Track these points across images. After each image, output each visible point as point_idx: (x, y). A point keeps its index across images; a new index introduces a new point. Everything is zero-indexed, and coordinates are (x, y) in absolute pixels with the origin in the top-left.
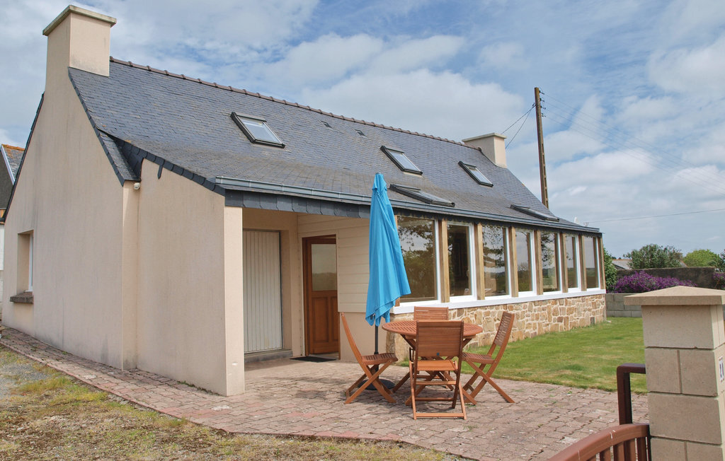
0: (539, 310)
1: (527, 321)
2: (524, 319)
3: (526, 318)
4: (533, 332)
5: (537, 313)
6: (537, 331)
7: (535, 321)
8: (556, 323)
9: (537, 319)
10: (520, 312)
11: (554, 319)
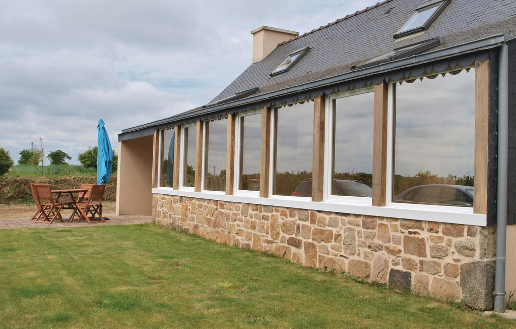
0: (256, 216)
1: (238, 226)
2: (235, 223)
3: (238, 222)
4: (245, 242)
5: (253, 220)
6: (251, 243)
7: (250, 230)
8: (286, 245)
9: (254, 228)
10: (231, 212)
11: (283, 237)
